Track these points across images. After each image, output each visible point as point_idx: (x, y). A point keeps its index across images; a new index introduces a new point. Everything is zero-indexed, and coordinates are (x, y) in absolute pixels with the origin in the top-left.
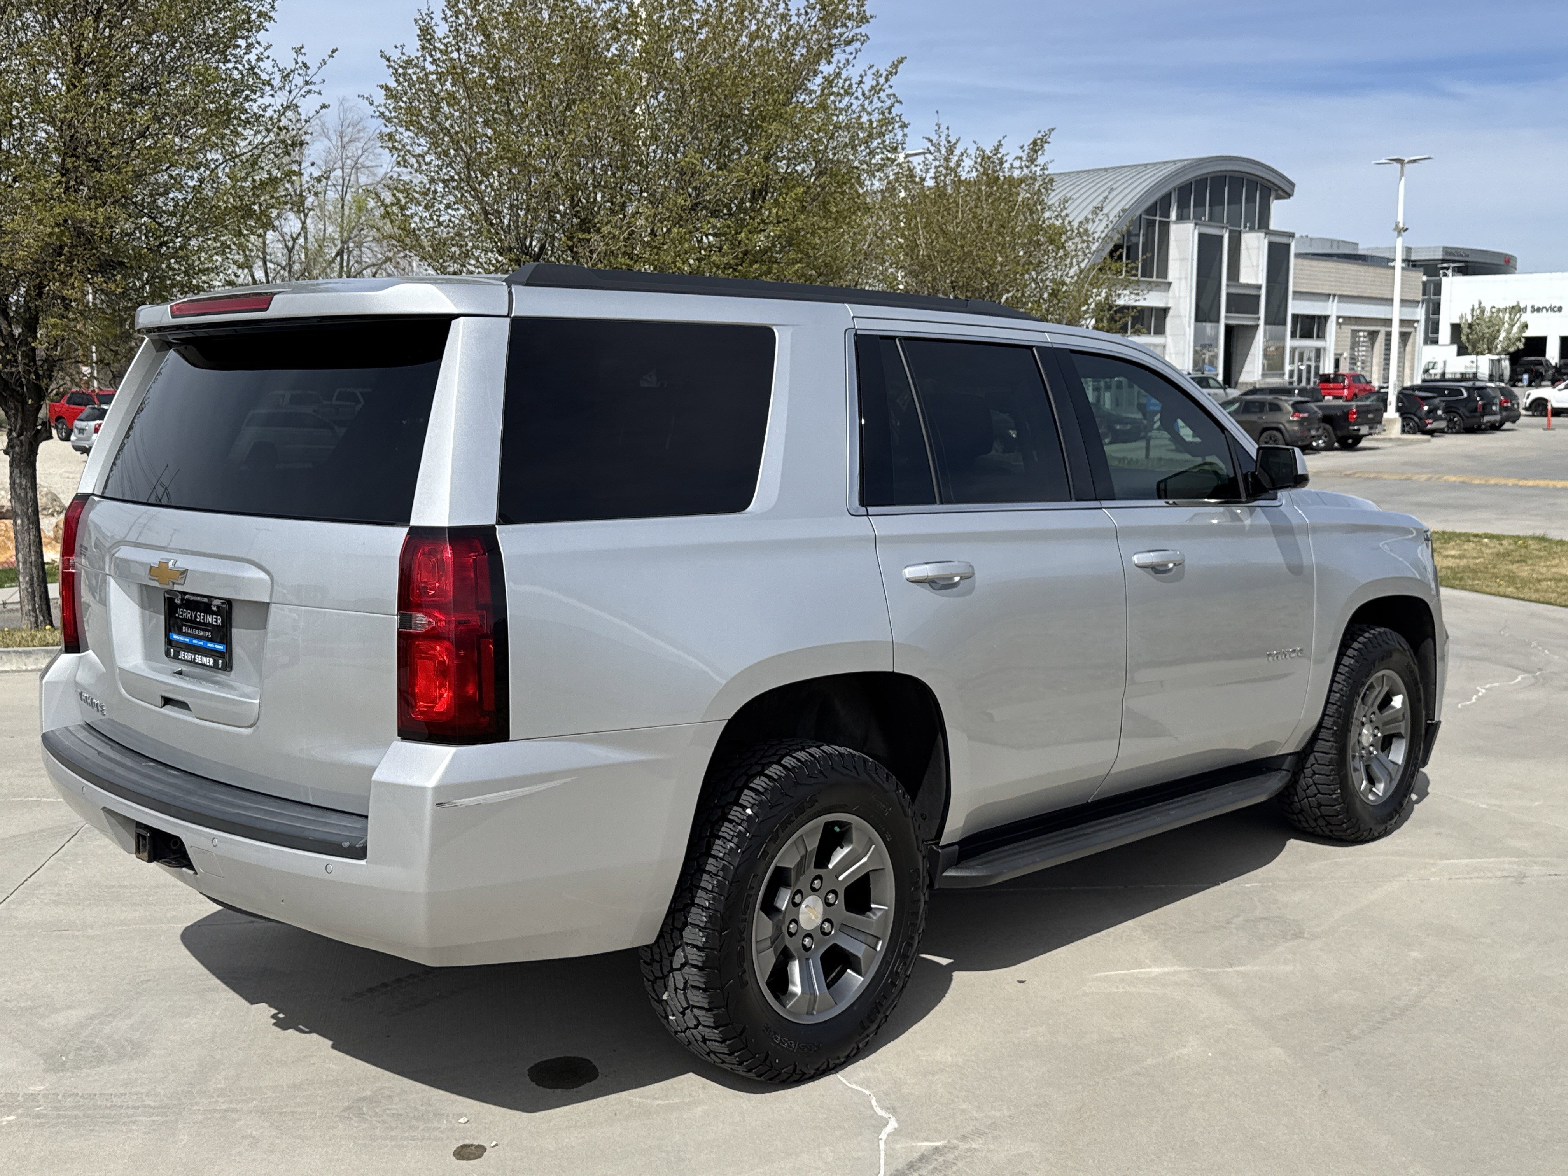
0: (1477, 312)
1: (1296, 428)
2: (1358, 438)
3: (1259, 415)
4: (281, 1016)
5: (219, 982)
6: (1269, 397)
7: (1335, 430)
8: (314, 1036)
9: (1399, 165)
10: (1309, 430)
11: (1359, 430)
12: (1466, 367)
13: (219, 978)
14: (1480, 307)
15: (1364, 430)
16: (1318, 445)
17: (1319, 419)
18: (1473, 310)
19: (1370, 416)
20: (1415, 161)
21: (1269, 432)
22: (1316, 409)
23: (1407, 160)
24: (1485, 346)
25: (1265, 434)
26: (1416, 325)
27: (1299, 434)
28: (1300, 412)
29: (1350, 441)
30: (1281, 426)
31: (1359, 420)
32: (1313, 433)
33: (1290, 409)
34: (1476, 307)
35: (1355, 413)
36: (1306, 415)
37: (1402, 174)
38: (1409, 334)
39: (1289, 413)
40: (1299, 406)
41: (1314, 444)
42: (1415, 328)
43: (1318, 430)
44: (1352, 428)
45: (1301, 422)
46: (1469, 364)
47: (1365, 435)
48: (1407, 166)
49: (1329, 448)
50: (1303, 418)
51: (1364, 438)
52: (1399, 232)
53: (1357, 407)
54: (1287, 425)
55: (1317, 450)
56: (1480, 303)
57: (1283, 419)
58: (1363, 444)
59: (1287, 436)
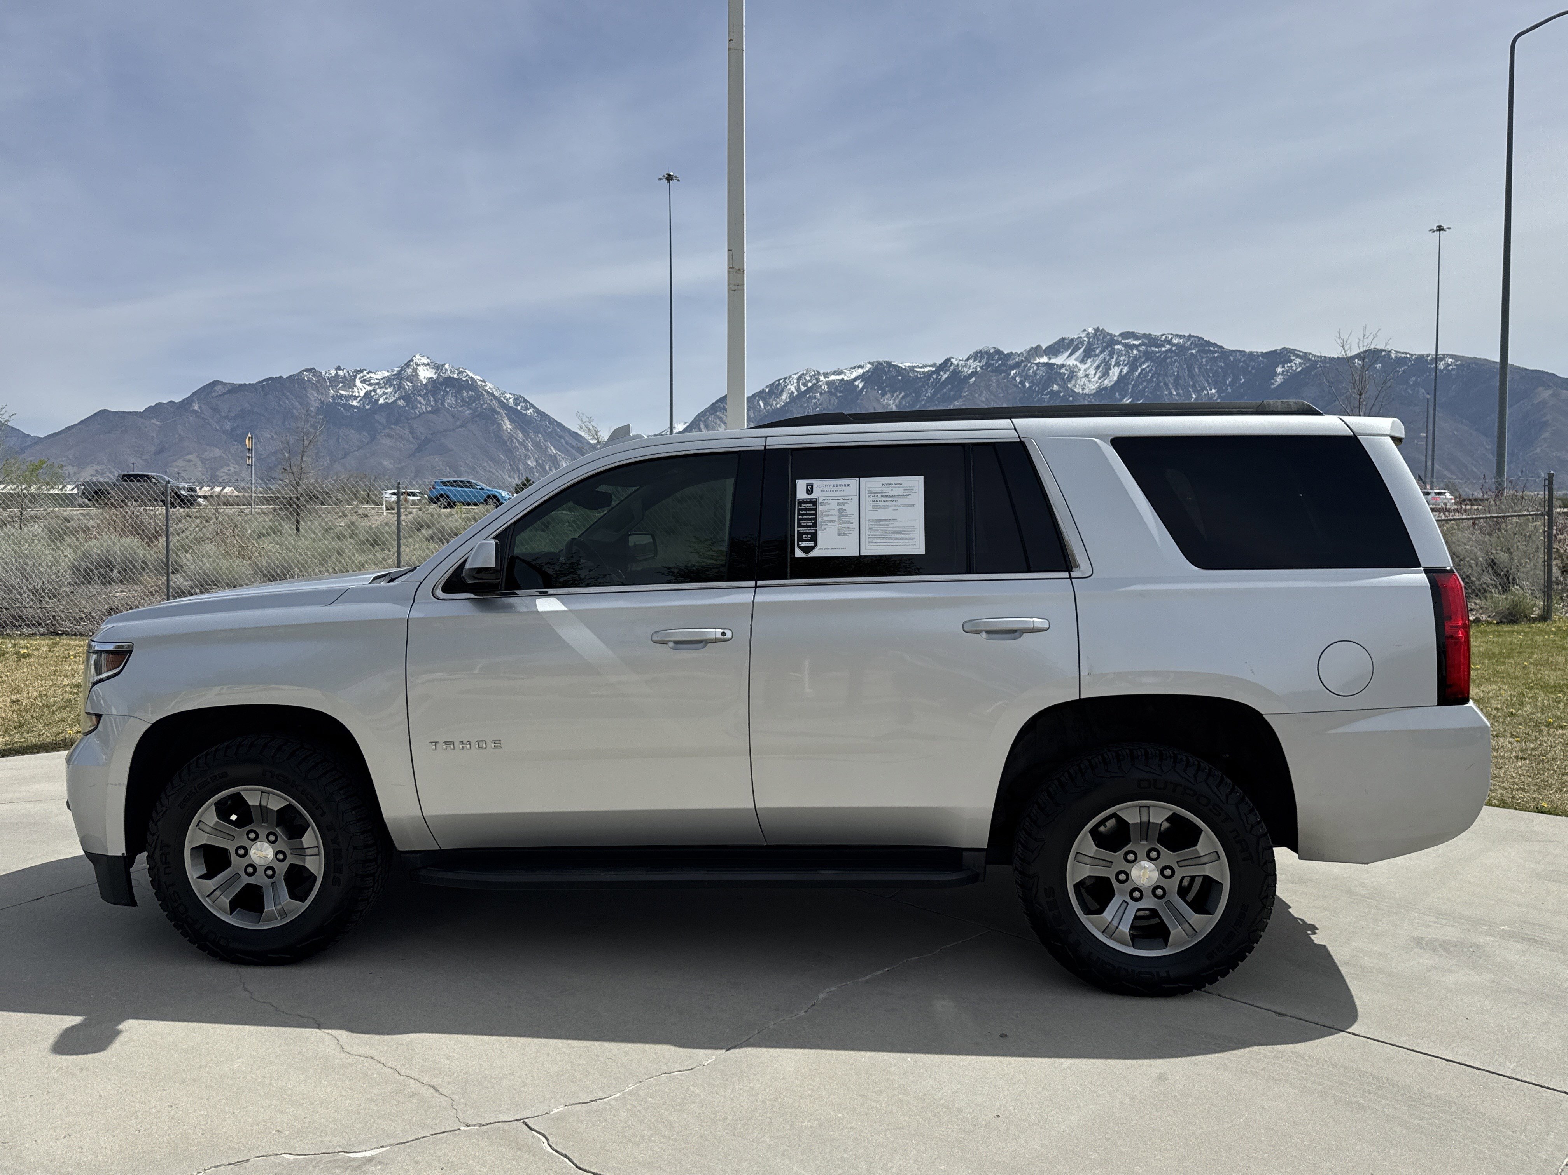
4: (1309, 932)
5: (1341, 968)
8: (1296, 916)
13: (1339, 971)
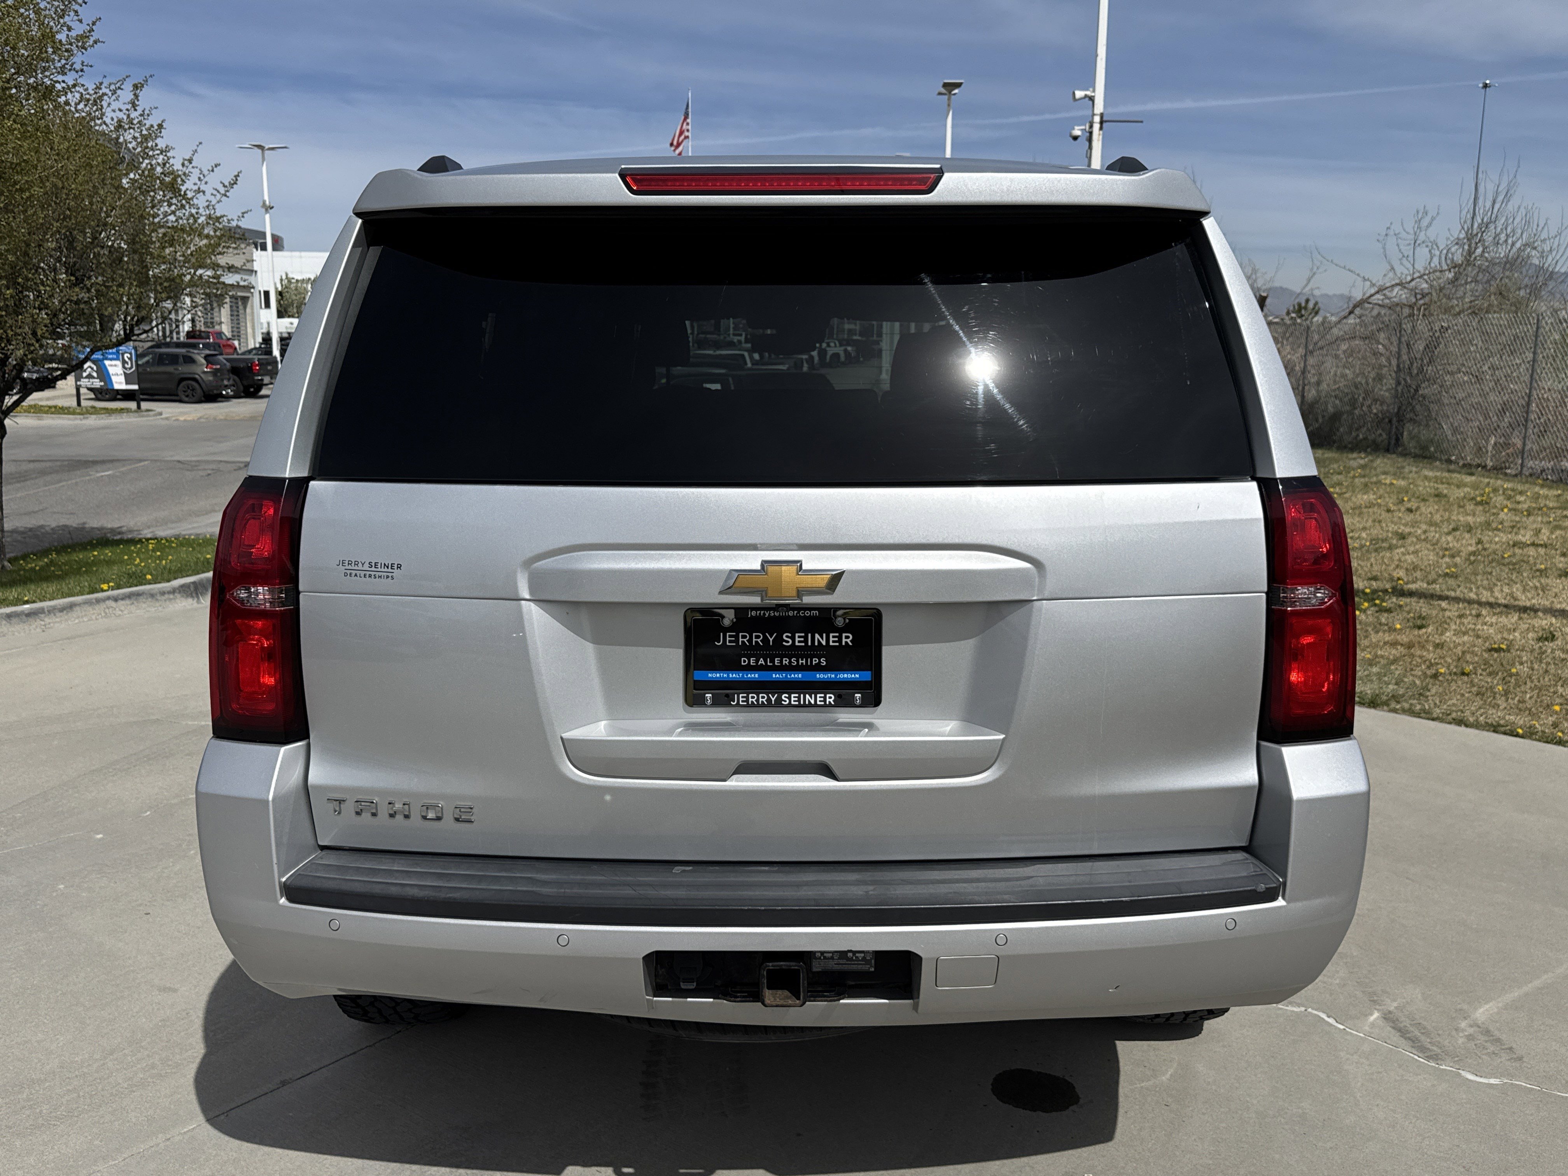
0: (285, 282)
1: (211, 378)
2: (260, 386)
3: (175, 367)
6: (183, 351)
7: (241, 380)
9: (260, 151)
10: (222, 380)
11: (262, 380)
12: (286, 328)
14: (287, 278)
15: (267, 379)
16: (227, 393)
17: (228, 371)
18: (281, 280)
19: (269, 368)
20: (273, 149)
21: (184, 383)
22: (225, 361)
23: (267, 147)
24: (295, 310)
25: (181, 385)
26: (252, 290)
27: (214, 384)
28: (213, 364)
29: (252, 390)
30: (197, 376)
31: (262, 372)
32: (226, 382)
33: (204, 361)
34: (284, 277)
35: (257, 365)
36: (218, 367)
37: (263, 159)
38: (248, 298)
39: (202, 365)
40: (210, 359)
41: (224, 393)
42: (252, 293)
43: (229, 380)
44: (256, 378)
45: (215, 373)
46: (289, 325)
47: (267, 385)
48: (267, 152)
49: (237, 396)
50: (216, 369)
51: (264, 387)
52: (266, 210)
53: (259, 360)
54: (202, 375)
55: (227, 398)
56: (287, 275)
57: (198, 370)
58: (263, 392)
59: (203, 385)
